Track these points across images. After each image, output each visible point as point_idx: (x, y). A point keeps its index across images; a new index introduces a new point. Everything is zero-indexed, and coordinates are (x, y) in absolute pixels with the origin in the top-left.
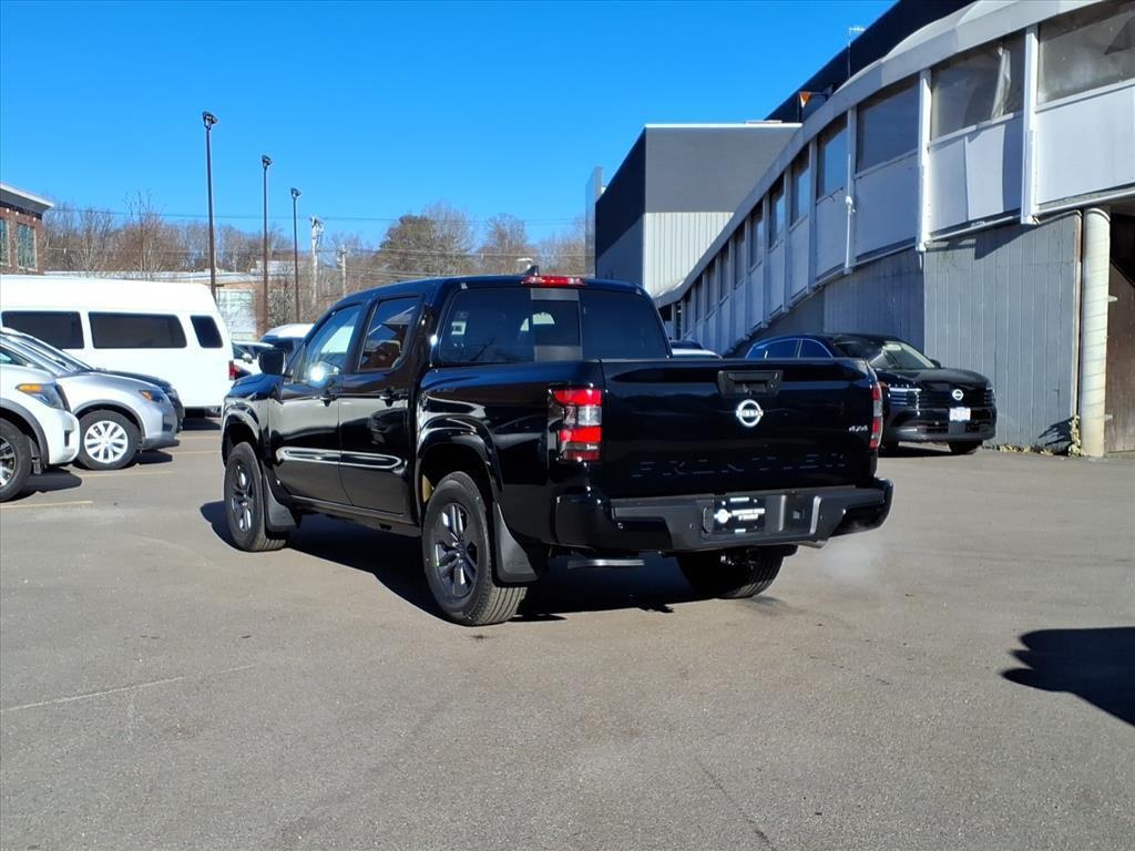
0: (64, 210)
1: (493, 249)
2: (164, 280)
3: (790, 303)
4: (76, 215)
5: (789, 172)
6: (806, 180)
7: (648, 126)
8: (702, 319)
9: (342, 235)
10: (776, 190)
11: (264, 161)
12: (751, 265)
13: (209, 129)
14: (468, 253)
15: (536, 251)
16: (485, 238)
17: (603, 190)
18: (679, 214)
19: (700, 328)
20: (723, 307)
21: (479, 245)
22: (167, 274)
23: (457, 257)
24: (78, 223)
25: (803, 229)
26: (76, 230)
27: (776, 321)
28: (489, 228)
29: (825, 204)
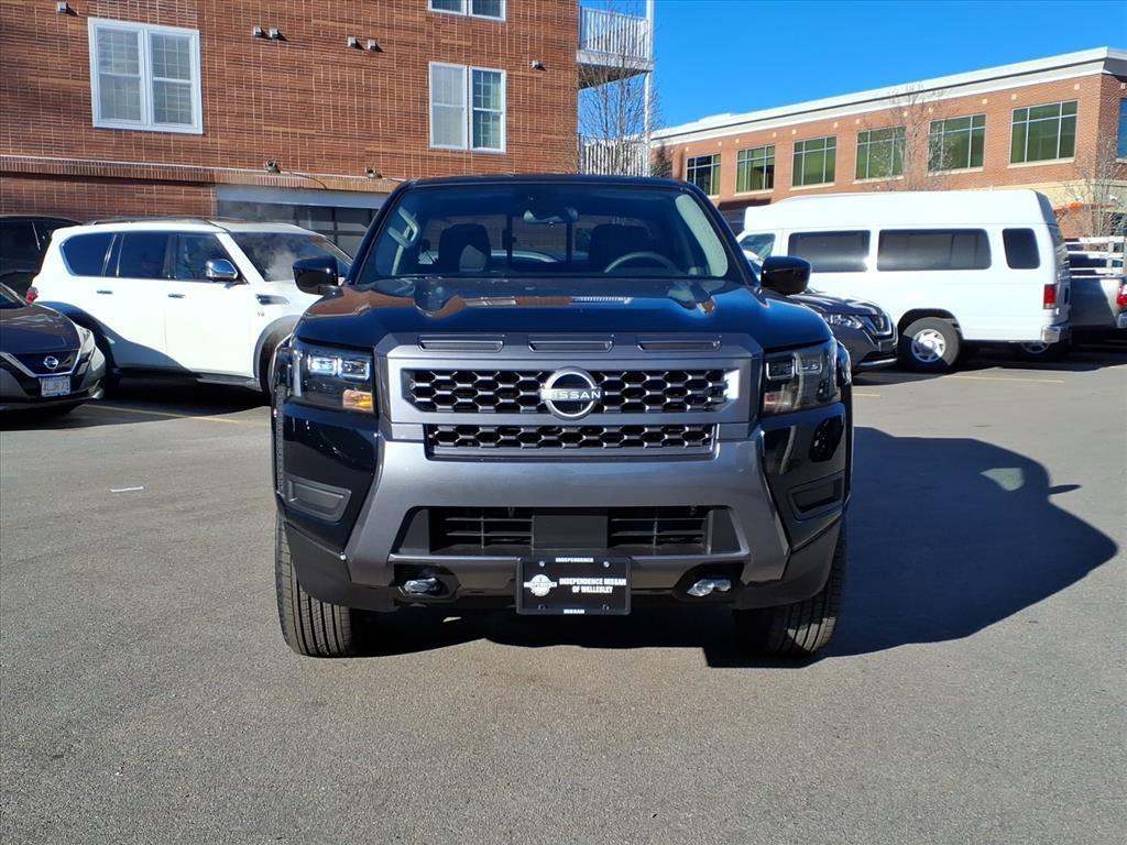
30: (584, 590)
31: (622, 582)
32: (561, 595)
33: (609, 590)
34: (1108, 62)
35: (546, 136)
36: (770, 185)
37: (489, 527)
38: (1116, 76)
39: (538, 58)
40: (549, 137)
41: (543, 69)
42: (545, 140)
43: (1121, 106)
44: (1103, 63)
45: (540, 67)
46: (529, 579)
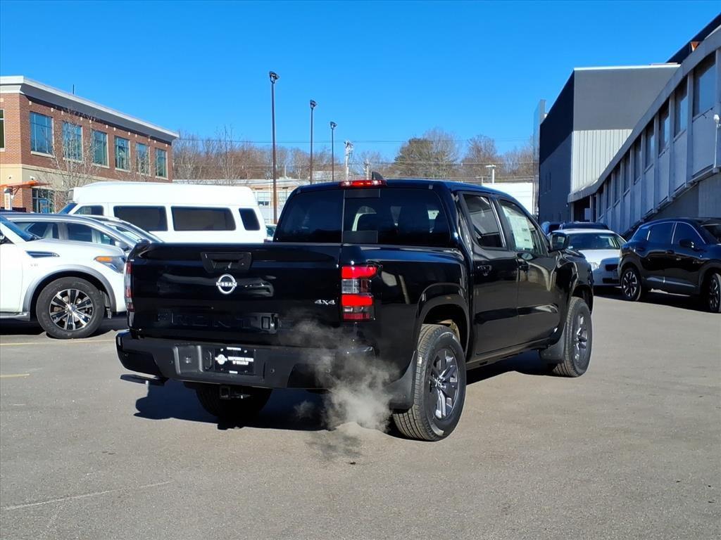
0: (193, 140)
1: (472, 160)
2: (240, 185)
3: (674, 194)
4: (200, 143)
5: (673, 96)
6: (685, 104)
7: (576, 69)
8: (611, 207)
9: (368, 152)
10: (663, 111)
11: (311, 104)
12: (646, 166)
13: (273, 83)
14: (455, 163)
15: (503, 161)
16: (467, 152)
17: (546, 116)
18: (598, 131)
19: (609, 213)
20: (626, 198)
21: (462, 157)
22: (243, 181)
23: (446, 166)
24: (201, 148)
25: (683, 140)
26: (200, 153)
27: (663, 209)
28: (470, 145)
29: (700, 120)
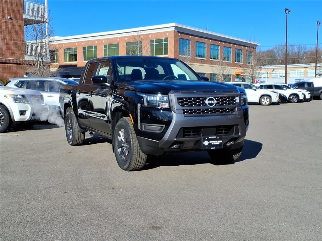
30: (214, 144)
31: (221, 141)
32: (210, 145)
33: (219, 143)
34: (176, 27)
35: (14, 41)
36: (76, 60)
37: (193, 132)
38: (178, 32)
39: (10, 15)
40: (16, 42)
41: (12, 19)
42: (14, 43)
43: (179, 40)
44: (174, 27)
45: (11, 19)
46: (204, 142)
